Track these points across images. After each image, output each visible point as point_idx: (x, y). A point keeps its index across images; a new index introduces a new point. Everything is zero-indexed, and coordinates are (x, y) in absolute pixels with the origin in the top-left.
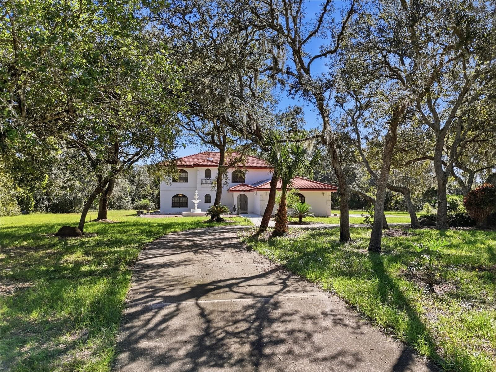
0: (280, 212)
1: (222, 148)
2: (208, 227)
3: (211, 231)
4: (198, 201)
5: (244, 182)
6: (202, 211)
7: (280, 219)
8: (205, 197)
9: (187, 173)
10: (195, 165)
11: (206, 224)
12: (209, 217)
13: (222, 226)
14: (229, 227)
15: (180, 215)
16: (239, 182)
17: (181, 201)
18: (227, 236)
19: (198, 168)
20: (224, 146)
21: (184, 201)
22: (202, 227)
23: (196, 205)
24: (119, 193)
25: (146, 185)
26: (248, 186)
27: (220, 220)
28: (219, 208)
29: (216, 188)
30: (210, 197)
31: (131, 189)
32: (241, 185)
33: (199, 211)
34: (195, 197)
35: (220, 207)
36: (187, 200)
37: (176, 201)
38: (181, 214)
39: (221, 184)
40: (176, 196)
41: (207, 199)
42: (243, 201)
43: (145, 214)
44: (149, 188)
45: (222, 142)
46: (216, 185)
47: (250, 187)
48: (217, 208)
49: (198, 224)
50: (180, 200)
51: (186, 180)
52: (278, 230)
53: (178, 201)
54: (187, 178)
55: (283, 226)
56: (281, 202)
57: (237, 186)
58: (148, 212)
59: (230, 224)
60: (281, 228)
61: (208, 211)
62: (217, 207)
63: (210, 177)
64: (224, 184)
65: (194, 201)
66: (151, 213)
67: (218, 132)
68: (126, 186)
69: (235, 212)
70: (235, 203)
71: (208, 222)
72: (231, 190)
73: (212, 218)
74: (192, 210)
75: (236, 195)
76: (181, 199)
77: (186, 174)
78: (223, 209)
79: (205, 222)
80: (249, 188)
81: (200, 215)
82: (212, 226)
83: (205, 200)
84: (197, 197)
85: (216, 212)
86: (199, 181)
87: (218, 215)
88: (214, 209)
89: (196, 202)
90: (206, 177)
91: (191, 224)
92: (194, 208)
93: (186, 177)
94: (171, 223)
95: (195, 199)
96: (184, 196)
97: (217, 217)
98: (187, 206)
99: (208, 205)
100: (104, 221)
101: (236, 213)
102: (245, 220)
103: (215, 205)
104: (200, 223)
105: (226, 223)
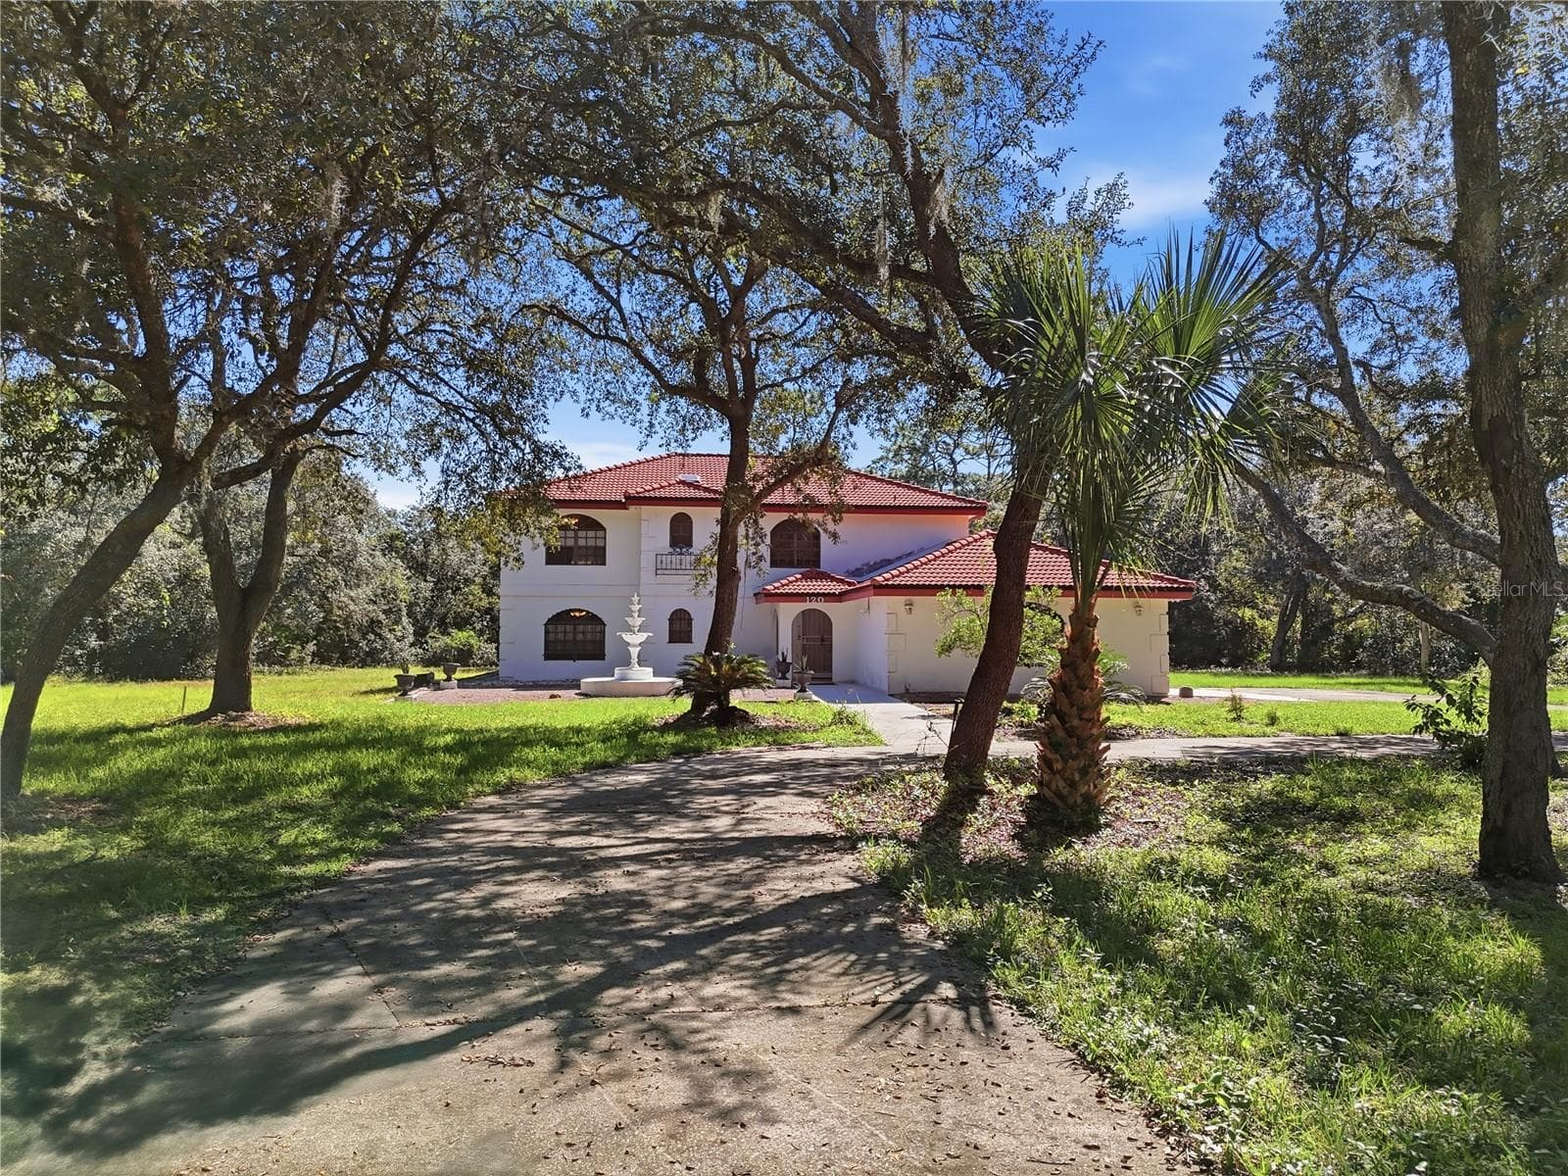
0: (1069, 695)
1: (739, 412)
2: (678, 751)
3: (696, 783)
4: (642, 637)
5: (817, 563)
6: (655, 675)
7: (1070, 733)
8: (671, 620)
9: (601, 528)
10: (633, 500)
11: (671, 739)
12: (685, 704)
13: (742, 749)
14: (773, 756)
15: (572, 693)
16: (800, 564)
17: (580, 637)
18: (777, 826)
19: (645, 509)
20: (747, 403)
21: (589, 637)
22: (651, 755)
23: (634, 652)
24: (371, 607)
25: (468, 581)
26: (833, 579)
27: (732, 720)
28: (725, 667)
29: (713, 582)
30: (690, 620)
31: (415, 592)
32: (805, 577)
33: (645, 675)
34: (629, 620)
35: (729, 660)
36: (603, 632)
37: (561, 636)
38: (574, 684)
39: (735, 564)
40: (562, 618)
41: (677, 627)
42: (816, 635)
43: (437, 686)
44: (476, 589)
45: (740, 385)
46: (714, 570)
47: (842, 581)
48: (718, 667)
49: (633, 739)
50: (575, 632)
51: (598, 556)
52: (1058, 794)
53: (570, 637)
54: (604, 548)
55: (1084, 772)
56: (1073, 640)
57: (793, 581)
58: (449, 679)
59: (777, 735)
60: (1073, 785)
61: (681, 675)
62: (717, 662)
63: (690, 545)
64: (747, 563)
65: (627, 637)
66: (463, 684)
67: (725, 342)
68: (397, 581)
69: (784, 678)
70: (786, 644)
71: (680, 724)
72: (769, 596)
73: (697, 707)
74: (617, 671)
75: (789, 612)
76: (581, 628)
77: (600, 534)
78: (745, 668)
79: (666, 728)
80: (837, 588)
81: (650, 692)
82: (698, 751)
83: (671, 632)
84: (639, 621)
85: (716, 681)
86: (647, 562)
87: (722, 698)
88: (703, 669)
89: (635, 639)
90: (674, 543)
91: (606, 737)
92: (626, 662)
93: (600, 543)
94: (520, 730)
95: (629, 629)
96: (593, 619)
97: (720, 704)
98: (602, 657)
99: (681, 650)
100: (234, 719)
101: (788, 683)
102: (840, 719)
103: (708, 652)
104: (646, 729)
105: (759, 733)
